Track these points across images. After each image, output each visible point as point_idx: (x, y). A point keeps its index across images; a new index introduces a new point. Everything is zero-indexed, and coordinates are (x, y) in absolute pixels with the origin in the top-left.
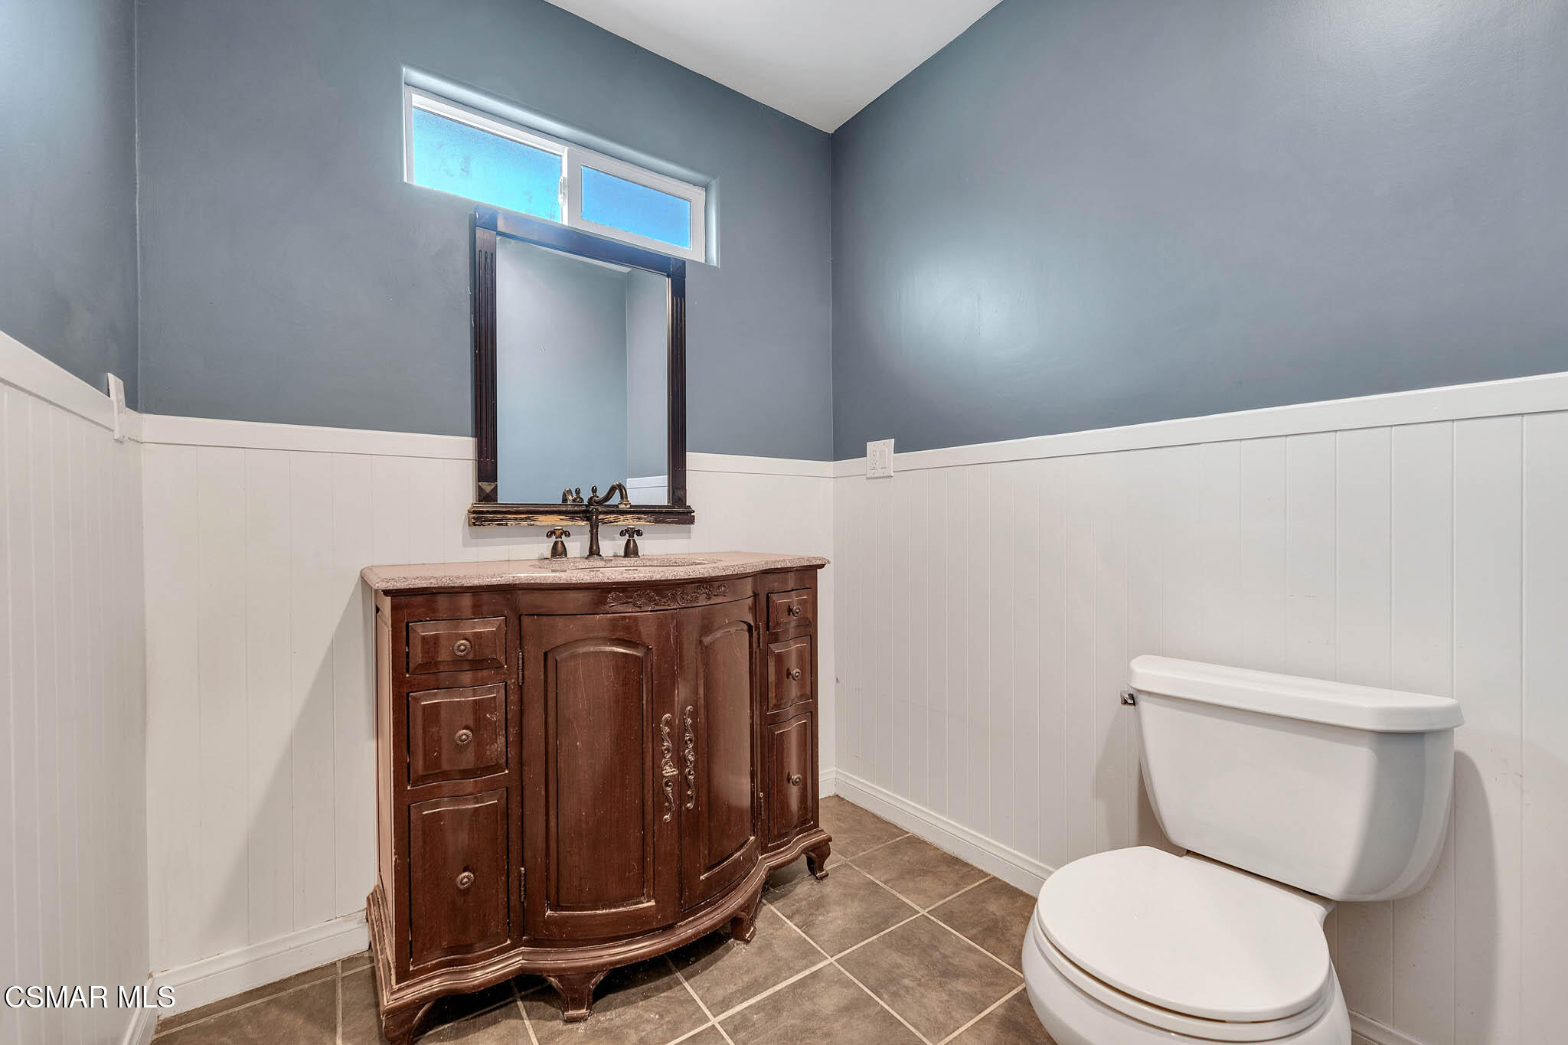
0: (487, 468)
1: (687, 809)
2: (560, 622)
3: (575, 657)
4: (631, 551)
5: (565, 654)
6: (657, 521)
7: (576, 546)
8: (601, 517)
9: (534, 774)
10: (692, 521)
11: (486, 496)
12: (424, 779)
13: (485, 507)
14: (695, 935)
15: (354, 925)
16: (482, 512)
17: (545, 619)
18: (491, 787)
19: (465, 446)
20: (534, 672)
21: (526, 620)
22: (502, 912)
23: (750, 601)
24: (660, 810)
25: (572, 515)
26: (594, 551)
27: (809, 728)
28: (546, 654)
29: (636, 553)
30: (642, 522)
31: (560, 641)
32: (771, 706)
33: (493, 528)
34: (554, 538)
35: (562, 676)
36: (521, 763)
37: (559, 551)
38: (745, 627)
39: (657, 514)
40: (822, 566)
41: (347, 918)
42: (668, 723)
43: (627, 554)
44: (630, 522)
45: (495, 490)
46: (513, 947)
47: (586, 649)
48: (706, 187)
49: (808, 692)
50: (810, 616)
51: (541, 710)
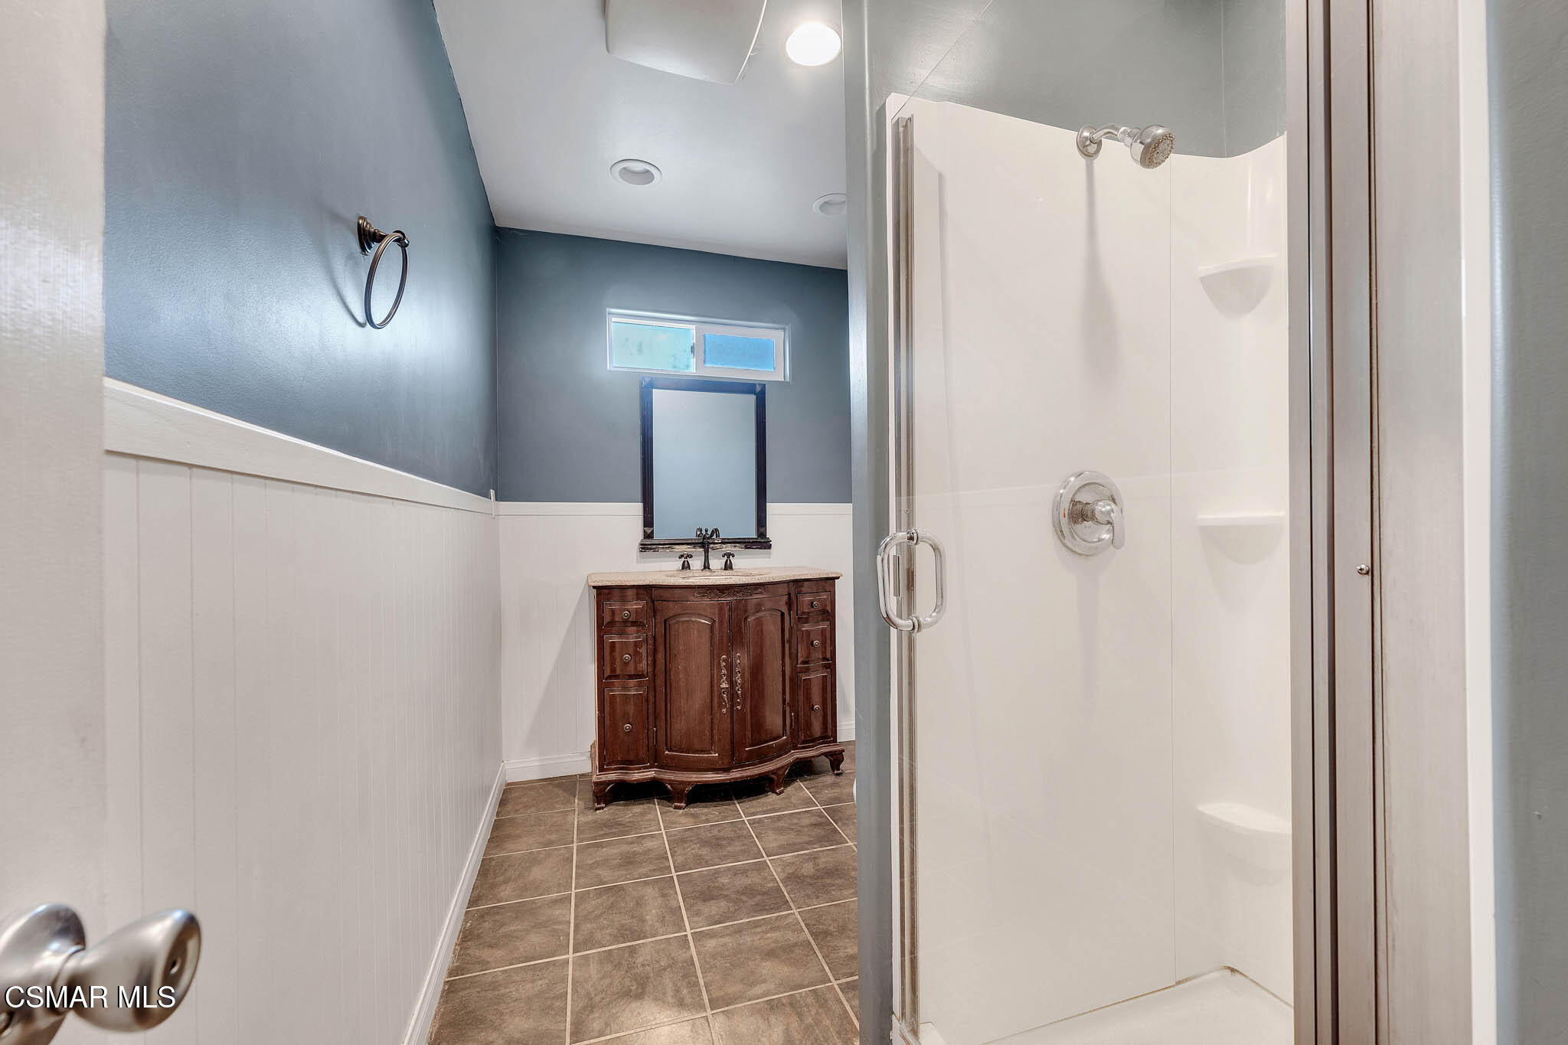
0: (648, 521)
1: (737, 709)
2: (671, 605)
3: (678, 622)
4: (728, 567)
5: (673, 622)
6: (746, 548)
7: (697, 563)
8: (712, 546)
9: (660, 681)
10: (770, 547)
11: (648, 536)
12: (609, 677)
13: (648, 542)
14: (741, 778)
15: (584, 758)
16: (645, 545)
17: (664, 603)
18: (640, 685)
19: (638, 507)
20: (661, 629)
21: (655, 602)
22: (646, 748)
23: (786, 598)
24: (720, 706)
25: (694, 544)
26: (706, 567)
27: (829, 680)
28: (665, 621)
29: (731, 568)
30: (737, 549)
31: (671, 615)
32: (799, 662)
33: (650, 553)
34: (683, 559)
35: (673, 633)
36: (654, 675)
37: (686, 567)
38: (780, 614)
39: (748, 544)
40: (838, 578)
41: (582, 754)
42: (724, 660)
43: (726, 569)
44: (728, 548)
45: (652, 532)
46: (651, 767)
47: (683, 619)
48: (784, 329)
49: (828, 656)
50: (829, 609)
51: (663, 648)
